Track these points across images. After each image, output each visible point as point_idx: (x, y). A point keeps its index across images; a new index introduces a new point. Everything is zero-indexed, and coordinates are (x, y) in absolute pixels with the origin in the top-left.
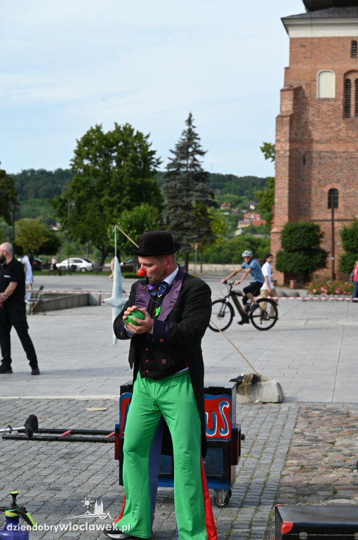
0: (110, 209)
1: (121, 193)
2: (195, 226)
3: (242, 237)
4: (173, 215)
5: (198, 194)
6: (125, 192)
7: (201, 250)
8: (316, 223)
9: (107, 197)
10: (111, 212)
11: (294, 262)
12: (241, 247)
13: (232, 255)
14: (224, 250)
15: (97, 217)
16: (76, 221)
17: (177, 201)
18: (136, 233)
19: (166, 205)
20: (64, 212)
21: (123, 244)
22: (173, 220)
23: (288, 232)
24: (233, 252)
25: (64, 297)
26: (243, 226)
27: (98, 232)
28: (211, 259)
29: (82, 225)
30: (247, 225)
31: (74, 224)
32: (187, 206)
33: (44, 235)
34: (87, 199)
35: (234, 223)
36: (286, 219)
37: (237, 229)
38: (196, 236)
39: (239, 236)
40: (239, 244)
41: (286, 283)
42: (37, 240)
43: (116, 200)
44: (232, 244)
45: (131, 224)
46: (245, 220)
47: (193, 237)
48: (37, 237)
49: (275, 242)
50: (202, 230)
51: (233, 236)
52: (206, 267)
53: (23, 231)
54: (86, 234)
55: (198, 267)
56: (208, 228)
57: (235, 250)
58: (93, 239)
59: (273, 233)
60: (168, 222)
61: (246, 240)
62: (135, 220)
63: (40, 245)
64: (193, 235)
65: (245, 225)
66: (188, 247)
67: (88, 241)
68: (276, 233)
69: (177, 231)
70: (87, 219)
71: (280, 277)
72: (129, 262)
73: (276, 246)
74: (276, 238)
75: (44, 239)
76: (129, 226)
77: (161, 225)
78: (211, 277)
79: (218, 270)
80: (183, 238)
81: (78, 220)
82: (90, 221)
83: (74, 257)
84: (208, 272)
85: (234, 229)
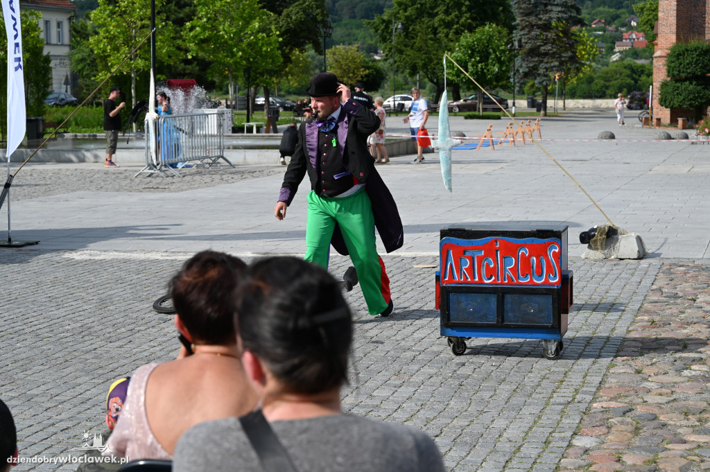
0: (445, 30)
1: (460, 10)
2: (555, 50)
3: (620, 63)
4: (526, 36)
5: (559, 9)
6: (464, 9)
7: (564, 81)
9: (442, 16)
10: (447, 36)
11: (684, 95)
12: (618, 76)
13: (607, 88)
14: (596, 81)
15: (430, 42)
16: (403, 48)
17: (532, 19)
18: (479, 62)
19: (518, 25)
20: (388, 37)
21: (463, 76)
22: (526, 43)
23: (676, 56)
24: (607, 84)
26: (621, 49)
27: (431, 60)
28: (577, 93)
29: (409, 52)
30: (627, 48)
31: (401, 52)
32: (545, 25)
33: (363, 67)
34: (417, 18)
35: (610, 45)
36: (673, 39)
37: (615, 53)
38: (556, 63)
39: (616, 61)
40: (616, 72)
41: (673, 122)
42: (354, 73)
43: (453, 20)
44: (607, 73)
45: (473, 51)
46: (624, 41)
47: (552, 65)
48: (354, 68)
49: (658, 69)
50: (564, 55)
51: (609, 63)
52: (571, 103)
53: (336, 61)
54: (415, 63)
55: (560, 103)
56: (572, 52)
57: (611, 81)
58: (425, 70)
59: (656, 57)
60: (520, 46)
61: (625, 67)
62: (477, 45)
63: (358, 79)
64: (552, 62)
65: (625, 48)
66: (546, 78)
67: (418, 73)
68: (660, 57)
69: (532, 57)
70: (417, 44)
71: (665, 114)
72: (470, 98)
73: (660, 75)
74: (661, 63)
75: (363, 71)
76: (470, 52)
77: (510, 50)
78: (577, 115)
79: (586, 106)
80: (541, 66)
81: (406, 46)
82: (421, 47)
83: (401, 94)
84: (572, 109)
85: (610, 53)
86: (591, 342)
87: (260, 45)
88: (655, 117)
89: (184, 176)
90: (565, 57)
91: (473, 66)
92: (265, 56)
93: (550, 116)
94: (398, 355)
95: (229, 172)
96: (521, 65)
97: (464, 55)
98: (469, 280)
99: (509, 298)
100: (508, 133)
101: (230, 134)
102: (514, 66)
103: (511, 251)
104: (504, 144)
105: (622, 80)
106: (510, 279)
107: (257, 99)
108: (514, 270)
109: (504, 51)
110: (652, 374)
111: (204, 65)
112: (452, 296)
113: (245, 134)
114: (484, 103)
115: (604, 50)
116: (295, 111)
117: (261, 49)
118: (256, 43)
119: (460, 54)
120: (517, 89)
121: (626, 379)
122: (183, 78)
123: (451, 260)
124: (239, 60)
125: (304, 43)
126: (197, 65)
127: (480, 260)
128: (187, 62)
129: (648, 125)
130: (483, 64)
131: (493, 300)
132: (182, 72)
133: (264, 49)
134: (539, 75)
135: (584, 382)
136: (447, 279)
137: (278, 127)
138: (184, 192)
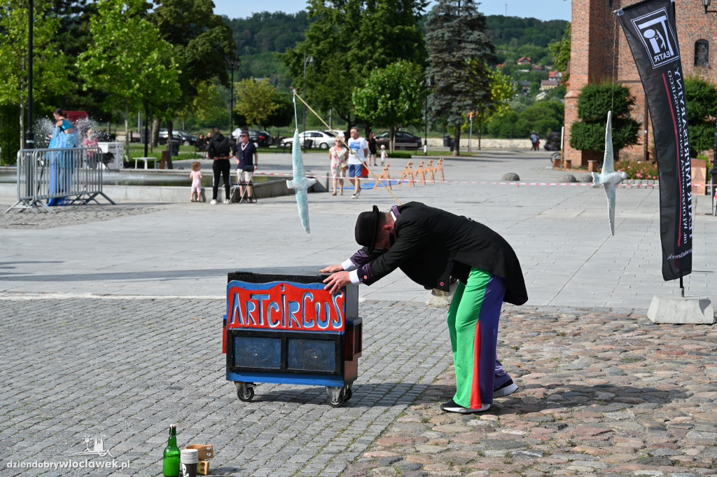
0: (358, 66)
1: (373, 45)
2: (468, 88)
3: (545, 103)
4: (439, 74)
5: (473, 46)
6: (377, 44)
7: (478, 120)
8: (624, 85)
9: (355, 51)
10: (360, 71)
11: (594, 136)
12: (543, 115)
13: (531, 127)
14: (520, 120)
15: (342, 77)
16: (314, 83)
17: (445, 56)
18: (390, 99)
19: (431, 61)
20: (299, 71)
21: (372, 112)
22: (439, 80)
23: (587, 97)
24: (532, 123)
25: (279, 180)
26: (548, 87)
27: (342, 96)
28: (502, 132)
29: (320, 86)
30: (553, 87)
31: (312, 87)
32: (459, 62)
33: (273, 101)
34: (329, 52)
35: (535, 83)
36: (585, 79)
37: (540, 92)
38: (470, 102)
39: (542, 100)
40: (540, 112)
41: (584, 164)
42: (264, 107)
43: (366, 55)
44: (531, 112)
45: (383, 88)
46: (550, 79)
47: (465, 103)
48: (265, 103)
49: (570, 110)
50: (478, 93)
51: (534, 102)
52: (488, 143)
53: (247, 95)
54: (326, 99)
55: (474, 142)
56: (487, 91)
57: (535, 120)
58: (336, 106)
59: (568, 98)
60: (433, 83)
61: (550, 107)
62: (388, 81)
63: (268, 113)
64: (465, 100)
65: (551, 87)
66: (459, 117)
67: (331, 108)
68: (571, 97)
69: (445, 95)
70: (328, 80)
71: (576, 156)
72: (383, 135)
73: (571, 116)
74: (572, 104)
75: (274, 106)
76: (380, 88)
77: (423, 88)
78: (490, 155)
79: (504, 146)
80: (453, 104)
81: (317, 80)
82: (332, 82)
83: (312, 129)
84: (488, 149)
85: (535, 92)
86: (393, 390)
87: (158, 77)
88: (566, 159)
89: (57, 213)
90: (479, 95)
91: (383, 103)
92: (164, 89)
93: (462, 156)
94: (191, 401)
95: (106, 209)
96: (433, 103)
97: (374, 92)
98: (255, 324)
99: (293, 343)
100: (407, 173)
101: (122, 168)
102: (426, 103)
103: (296, 296)
104: (403, 184)
105: (547, 119)
106: (295, 324)
107: (160, 133)
108: (299, 315)
109: (414, 89)
110: (439, 423)
111: (100, 96)
112: (237, 340)
113: (136, 169)
114: (397, 141)
115: (529, 88)
116: (197, 146)
117: (159, 81)
118: (155, 75)
119: (370, 90)
120: (429, 127)
121: (409, 429)
122: (77, 110)
123: (238, 304)
124: (136, 92)
125: (210, 76)
126: (92, 96)
127: (267, 304)
128: (81, 93)
129: (559, 167)
130: (394, 101)
131: (278, 344)
132: (76, 104)
133: (163, 82)
134: (452, 113)
135: (365, 431)
136: (233, 323)
137: (173, 162)
138: (52, 229)
